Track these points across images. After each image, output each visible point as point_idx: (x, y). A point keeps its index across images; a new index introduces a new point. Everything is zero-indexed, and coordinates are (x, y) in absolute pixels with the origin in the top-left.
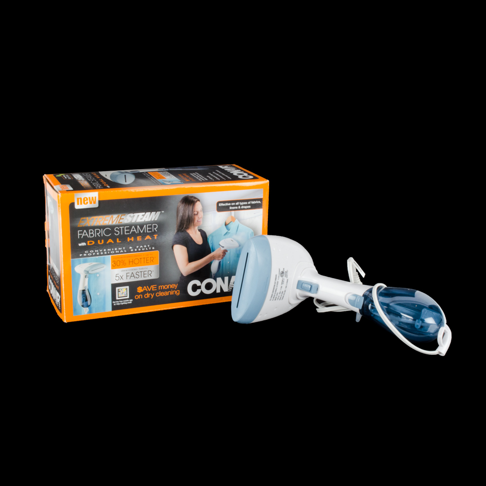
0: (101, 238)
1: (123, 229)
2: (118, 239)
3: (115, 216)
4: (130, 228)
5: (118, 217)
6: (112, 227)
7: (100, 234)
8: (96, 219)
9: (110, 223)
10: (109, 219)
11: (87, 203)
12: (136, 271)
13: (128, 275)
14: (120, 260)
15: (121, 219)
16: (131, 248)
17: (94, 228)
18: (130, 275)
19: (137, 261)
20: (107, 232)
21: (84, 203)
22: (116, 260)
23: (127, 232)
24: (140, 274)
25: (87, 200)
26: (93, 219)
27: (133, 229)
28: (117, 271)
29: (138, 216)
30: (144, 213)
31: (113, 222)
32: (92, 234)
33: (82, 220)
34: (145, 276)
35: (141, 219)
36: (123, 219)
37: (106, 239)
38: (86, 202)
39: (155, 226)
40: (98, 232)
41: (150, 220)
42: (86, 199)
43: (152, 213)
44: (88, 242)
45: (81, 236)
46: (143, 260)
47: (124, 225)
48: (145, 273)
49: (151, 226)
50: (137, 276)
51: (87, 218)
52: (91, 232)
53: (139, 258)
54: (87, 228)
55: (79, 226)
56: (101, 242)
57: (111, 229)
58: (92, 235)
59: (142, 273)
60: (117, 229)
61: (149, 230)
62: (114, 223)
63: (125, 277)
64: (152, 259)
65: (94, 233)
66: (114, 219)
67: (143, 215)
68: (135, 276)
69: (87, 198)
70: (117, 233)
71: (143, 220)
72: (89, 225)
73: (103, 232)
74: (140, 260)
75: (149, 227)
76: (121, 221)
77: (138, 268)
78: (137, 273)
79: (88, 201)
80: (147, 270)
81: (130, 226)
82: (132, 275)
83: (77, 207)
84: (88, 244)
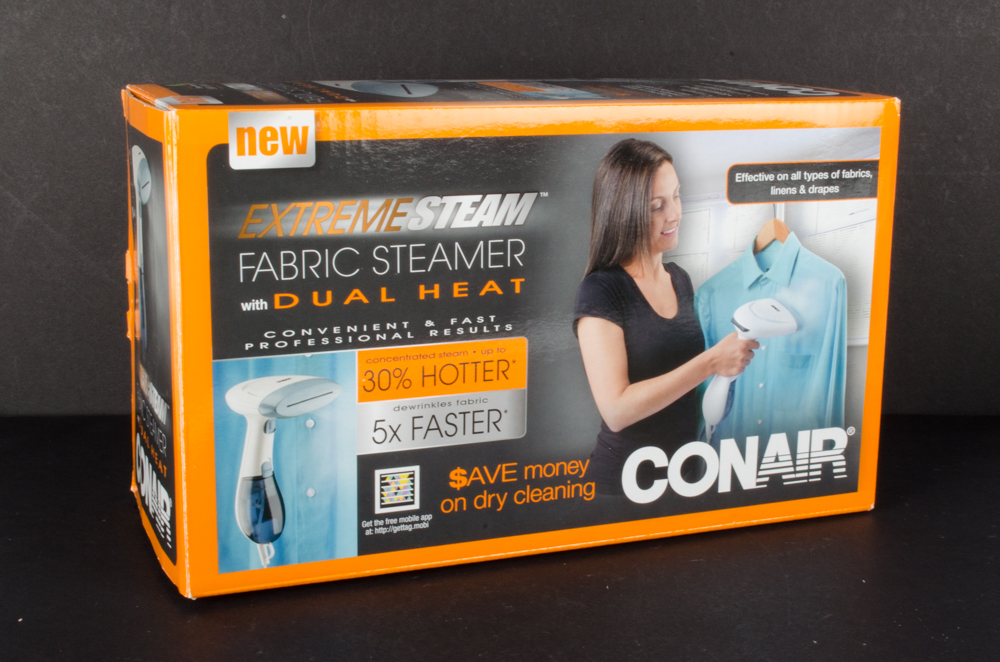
0: (322, 285)
1: (405, 252)
2: (384, 291)
3: (375, 204)
4: (428, 251)
5: (386, 206)
6: (365, 243)
7: (321, 270)
8: (308, 210)
9: (358, 229)
10: (353, 214)
11: (275, 148)
12: (447, 410)
13: (418, 423)
14: (391, 366)
15: (395, 214)
16: (429, 323)
17: (297, 244)
18: (423, 423)
19: (449, 374)
20: (346, 262)
21: (264, 151)
22: (376, 369)
23: (417, 265)
24: (459, 422)
25: (274, 137)
26: (296, 211)
27: (440, 256)
28: (380, 409)
29: (459, 205)
30: (478, 198)
31: (366, 225)
32: (289, 267)
33: (256, 213)
34: (478, 427)
35: (469, 217)
36: (404, 214)
37: (342, 288)
38: (269, 144)
39: (516, 248)
40: (311, 259)
41: (498, 223)
42: (269, 134)
43: (509, 196)
44: (277, 297)
45: (249, 274)
46: (470, 369)
47: (409, 238)
48: (478, 417)
49: (502, 247)
50: (451, 430)
51: (274, 206)
52: (288, 258)
53: (456, 361)
54: (273, 246)
55: (242, 236)
56: (322, 298)
57: (359, 252)
58: (289, 271)
59: (469, 417)
60: (381, 253)
61: (495, 260)
62: (372, 229)
63: (405, 432)
64: (503, 366)
65: (299, 263)
66: (371, 214)
67: (476, 205)
68: (444, 427)
69: (273, 130)
70: (381, 267)
71: (474, 223)
72: (280, 235)
73: (330, 262)
74: (460, 368)
75: (495, 247)
76: (397, 222)
77: (454, 399)
78: (451, 419)
79: (279, 142)
80: (486, 407)
81: (428, 242)
82: (433, 425)
83: (238, 162)
84: (277, 306)
